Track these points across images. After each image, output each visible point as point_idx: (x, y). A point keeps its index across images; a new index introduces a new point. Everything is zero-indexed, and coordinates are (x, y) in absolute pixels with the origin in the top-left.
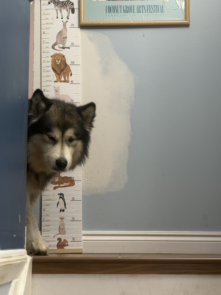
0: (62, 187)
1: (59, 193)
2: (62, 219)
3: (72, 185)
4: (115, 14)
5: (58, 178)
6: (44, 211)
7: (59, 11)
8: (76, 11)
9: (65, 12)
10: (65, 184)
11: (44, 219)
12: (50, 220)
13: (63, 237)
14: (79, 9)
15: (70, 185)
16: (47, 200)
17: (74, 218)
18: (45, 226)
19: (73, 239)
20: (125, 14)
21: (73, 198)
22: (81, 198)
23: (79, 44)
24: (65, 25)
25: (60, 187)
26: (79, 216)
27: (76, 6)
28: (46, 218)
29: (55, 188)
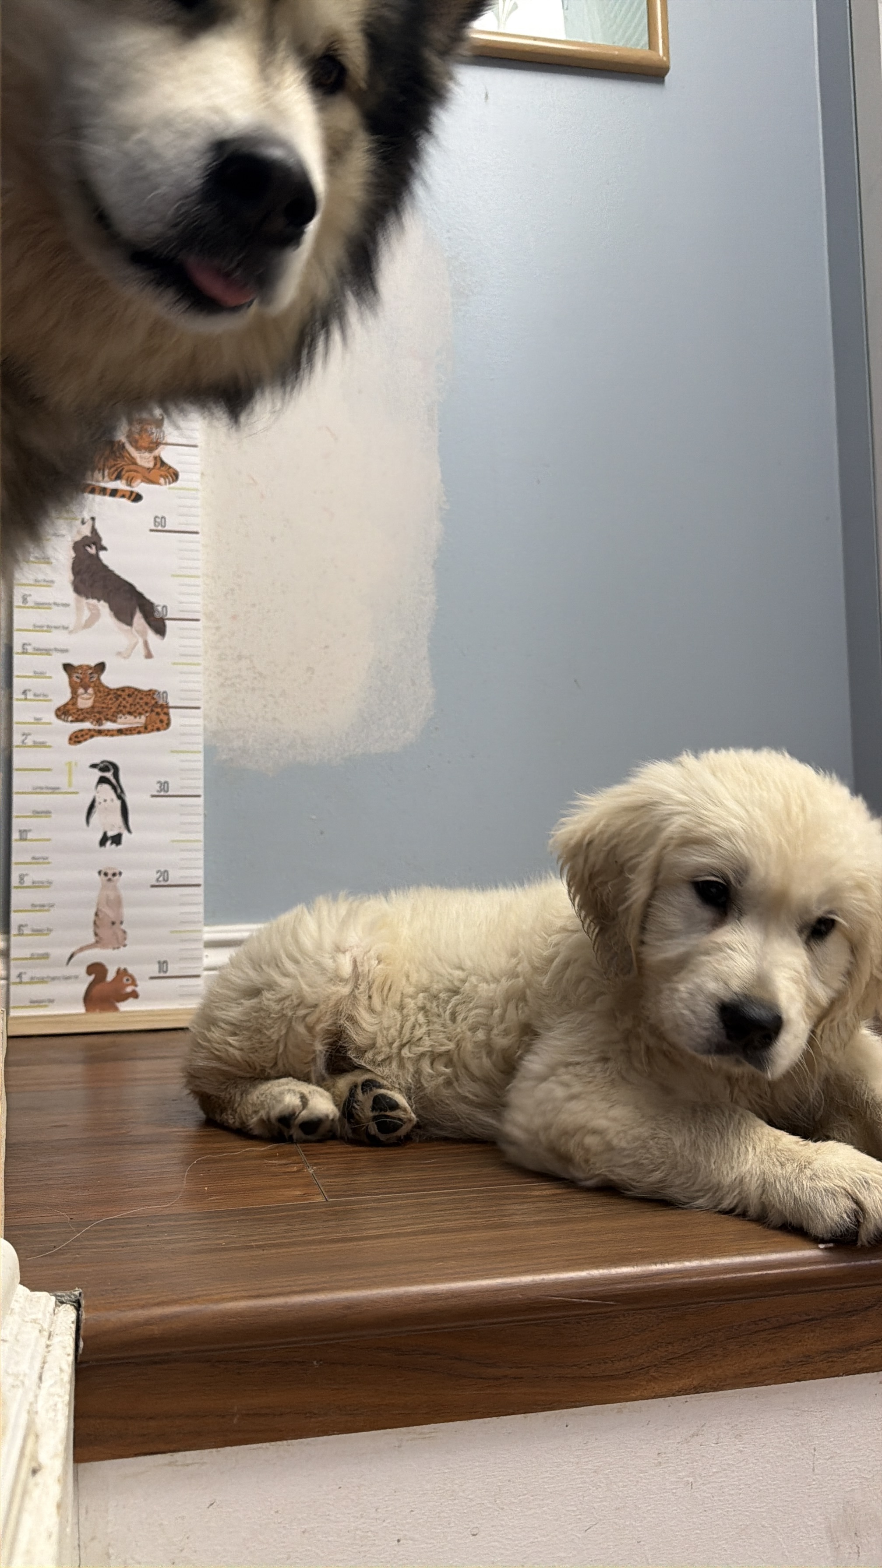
0: (108, 733)
1: (97, 761)
2: (110, 876)
3: (159, 725)
5: (90, 691)
6: (22, 839)
10: (125, 721)
11: (21, 878)
12: (50, 883)
13: (114, 959)
15: (150, 727)
16: (38, 790)
17: (165, 874)
18: (30, 908)
19: (163, 965)
21: (164, 786)
22: (201, 783)
25: (100, 732)
26: (191, 864)
28: (35, 874)
29: (76, 738)
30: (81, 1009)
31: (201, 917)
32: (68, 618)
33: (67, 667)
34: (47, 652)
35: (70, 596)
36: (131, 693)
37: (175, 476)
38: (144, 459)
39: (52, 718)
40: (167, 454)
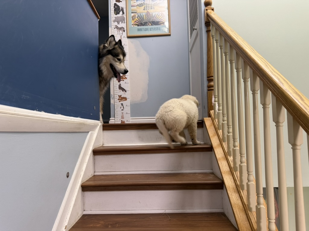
1: (121, 103)
2: (122, 113)
3: (126, 100)
4: (141, 32)
6: (116, 110)
7: (119, 32)
8: (126, 31)
9: (121, 32)
10: (123, 100)
13: (123, 120)
14: (127, 30)
16: (117, 106)
17: (127, 113)
18: (116, 116)
19: (127, 120)
20: (145, 31)
21: (127, 105)
22: (130, 105)
23: (127, 44)
24: (121, 37)
25: (121, 101)
26: (129, 112)
27: (125, 29)
28: (117, 113)
29: (119, 102)
31: (130, 117)
32: (119, 92)
33: (119, 96)
34: (117, 94)
35: (118, 90)
36: (124, 97)
37: (127, 78)
38: (124, 77)
39: (117, 100)
40: (126, 76)
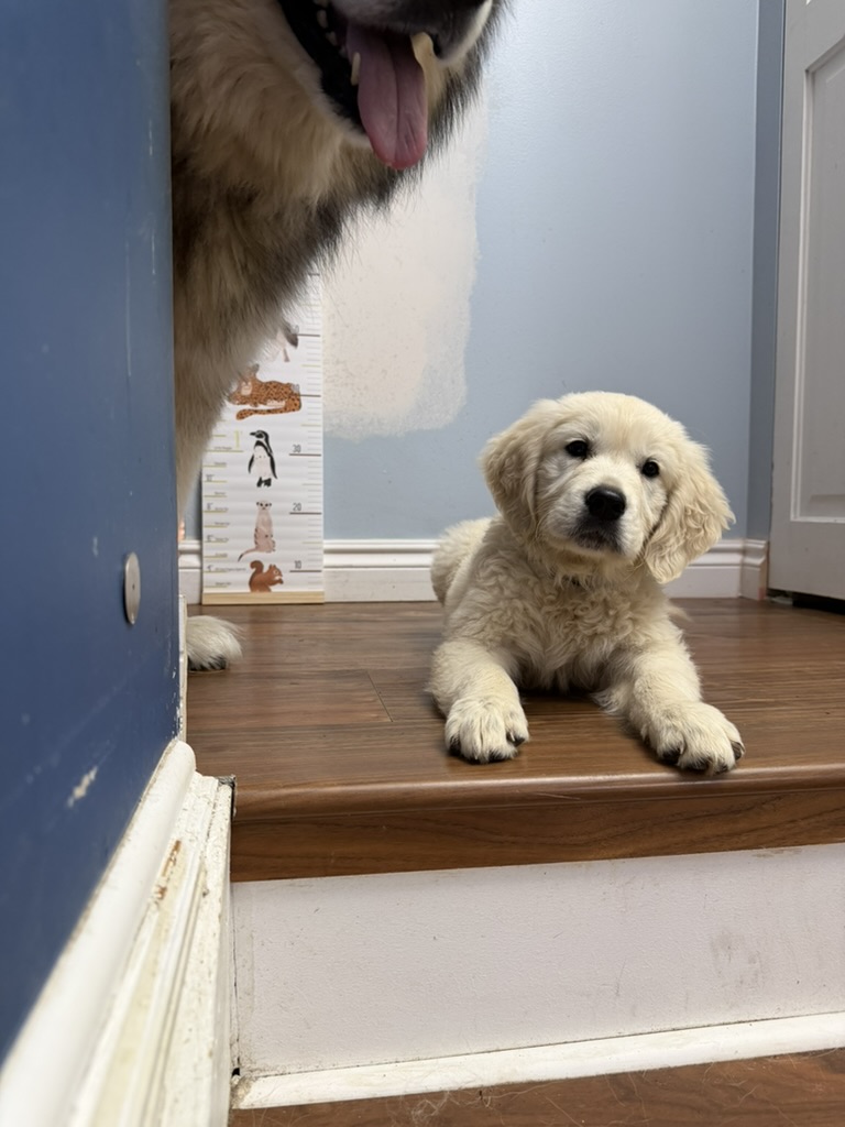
0: (261, 412)
1: (255, 431)
2: (264, 506)
3: (293, 407)
5: (250, 383)
6: (209, 480)
10: (272, 405)
11: (209, 506)
12: (226, 509)
13: (267, 559)
15: (288, 409)
16: (218, 449)
17: (298, 506)
19: (298, 563)
21: (298, 448)
22: (321, 447)
25: (256, 412)
26: (315, 500)
28: (216, 504)
29: (241, 415)
30: (247, 589)
31: (322, 534)
36: (277, 385)
